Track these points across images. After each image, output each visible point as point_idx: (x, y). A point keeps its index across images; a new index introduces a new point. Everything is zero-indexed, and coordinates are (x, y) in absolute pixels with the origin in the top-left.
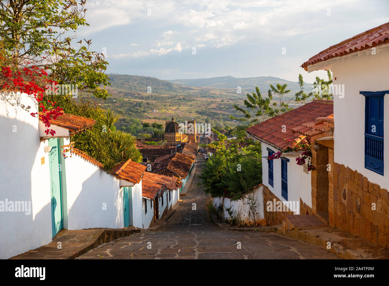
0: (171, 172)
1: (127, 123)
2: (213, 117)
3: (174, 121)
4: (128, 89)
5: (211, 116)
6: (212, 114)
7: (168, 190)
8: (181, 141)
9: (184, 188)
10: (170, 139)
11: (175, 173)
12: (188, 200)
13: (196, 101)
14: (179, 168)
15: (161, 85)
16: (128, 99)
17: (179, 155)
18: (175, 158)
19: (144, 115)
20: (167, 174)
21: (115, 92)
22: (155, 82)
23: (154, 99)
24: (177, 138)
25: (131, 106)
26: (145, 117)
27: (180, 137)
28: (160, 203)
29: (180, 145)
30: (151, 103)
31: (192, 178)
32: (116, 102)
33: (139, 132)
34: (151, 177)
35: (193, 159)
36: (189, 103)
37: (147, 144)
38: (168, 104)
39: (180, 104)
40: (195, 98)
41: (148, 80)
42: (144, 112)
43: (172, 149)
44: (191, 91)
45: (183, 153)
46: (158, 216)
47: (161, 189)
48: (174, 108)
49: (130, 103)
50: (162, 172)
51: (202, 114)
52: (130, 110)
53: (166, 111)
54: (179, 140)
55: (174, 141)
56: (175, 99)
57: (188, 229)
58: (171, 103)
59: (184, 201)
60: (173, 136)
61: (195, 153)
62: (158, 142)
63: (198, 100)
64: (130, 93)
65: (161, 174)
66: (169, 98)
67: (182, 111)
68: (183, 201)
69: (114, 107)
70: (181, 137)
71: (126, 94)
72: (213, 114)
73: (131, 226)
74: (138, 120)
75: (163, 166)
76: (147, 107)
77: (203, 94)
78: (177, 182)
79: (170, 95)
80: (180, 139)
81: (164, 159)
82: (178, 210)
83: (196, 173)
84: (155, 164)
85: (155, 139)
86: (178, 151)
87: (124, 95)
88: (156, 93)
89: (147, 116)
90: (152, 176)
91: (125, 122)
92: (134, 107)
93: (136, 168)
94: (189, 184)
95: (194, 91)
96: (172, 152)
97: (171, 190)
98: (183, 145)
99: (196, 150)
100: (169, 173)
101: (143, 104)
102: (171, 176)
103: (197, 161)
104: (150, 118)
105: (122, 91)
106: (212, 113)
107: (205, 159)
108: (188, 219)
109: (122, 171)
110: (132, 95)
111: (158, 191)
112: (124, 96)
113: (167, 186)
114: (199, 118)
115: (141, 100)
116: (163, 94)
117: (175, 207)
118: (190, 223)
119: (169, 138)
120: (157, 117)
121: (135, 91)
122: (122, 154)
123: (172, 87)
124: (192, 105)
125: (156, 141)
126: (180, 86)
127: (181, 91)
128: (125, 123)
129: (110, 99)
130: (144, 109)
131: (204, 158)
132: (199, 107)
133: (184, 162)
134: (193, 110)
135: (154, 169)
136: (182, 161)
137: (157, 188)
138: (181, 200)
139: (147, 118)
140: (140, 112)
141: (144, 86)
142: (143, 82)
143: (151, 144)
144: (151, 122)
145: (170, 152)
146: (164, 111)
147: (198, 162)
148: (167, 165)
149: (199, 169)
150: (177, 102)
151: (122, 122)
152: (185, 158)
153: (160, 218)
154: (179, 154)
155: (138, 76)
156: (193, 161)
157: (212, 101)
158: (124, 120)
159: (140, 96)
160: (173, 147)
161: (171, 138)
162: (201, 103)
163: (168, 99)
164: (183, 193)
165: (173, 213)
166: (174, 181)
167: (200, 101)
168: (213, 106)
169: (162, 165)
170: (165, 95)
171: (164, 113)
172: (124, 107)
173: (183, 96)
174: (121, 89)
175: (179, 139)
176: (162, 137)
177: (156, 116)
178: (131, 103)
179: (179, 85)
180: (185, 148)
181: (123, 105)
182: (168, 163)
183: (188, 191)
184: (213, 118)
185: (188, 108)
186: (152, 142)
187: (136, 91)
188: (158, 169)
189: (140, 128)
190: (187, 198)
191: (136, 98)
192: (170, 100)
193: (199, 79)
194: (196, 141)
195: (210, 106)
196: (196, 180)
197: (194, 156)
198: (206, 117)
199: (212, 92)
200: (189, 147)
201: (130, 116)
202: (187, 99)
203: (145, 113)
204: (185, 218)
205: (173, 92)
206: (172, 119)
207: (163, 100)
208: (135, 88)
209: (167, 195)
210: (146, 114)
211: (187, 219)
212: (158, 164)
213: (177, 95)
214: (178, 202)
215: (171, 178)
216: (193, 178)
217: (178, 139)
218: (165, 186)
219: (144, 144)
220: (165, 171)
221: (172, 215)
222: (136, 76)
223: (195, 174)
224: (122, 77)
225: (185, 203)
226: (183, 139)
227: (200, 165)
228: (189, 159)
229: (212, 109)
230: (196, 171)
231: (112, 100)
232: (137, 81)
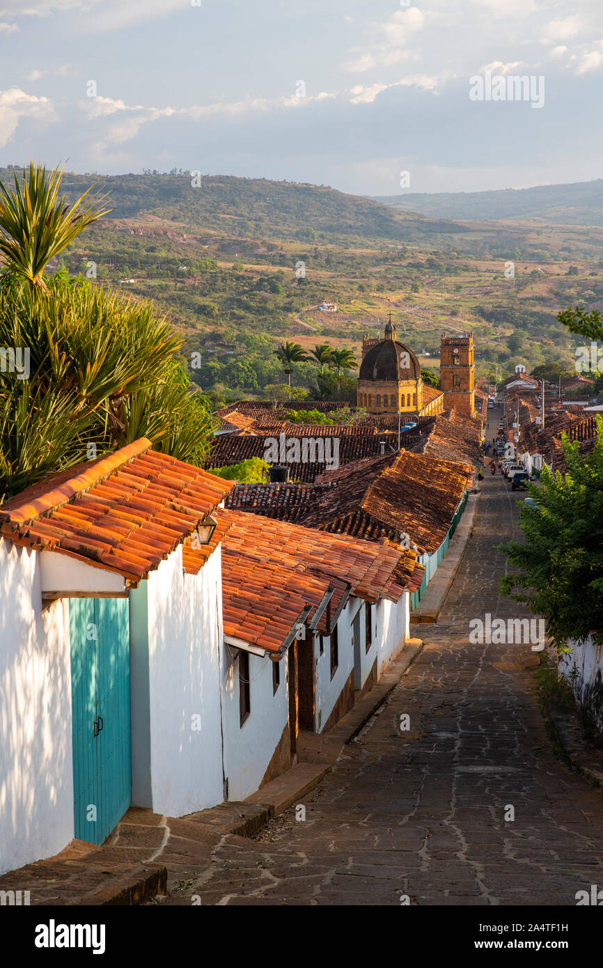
0: (378, 524)
1: (228, 347)
2: (536, 331)
3: (395, 337)
4: (234, 229)
5: (530, 326)
6: (533, 320)
7: (360, 603)
8: (417, 412)
9: (430, 588)
10: (378, 404)
11: (393, 529)
12: (446, 640)
13: (474, 274)
14: (411, 507)
15: (350, 214)
16: (232, 265)
17: (409, 457)
18: (393, 470)
19: (288, 321)
20: (360, 532)
21: (185, 236)
22: (328, 205)
23: (323, 262)
24: (403, 399)
25: (241, 289)
26: (292, 327)
27: (415, 395)
28: (322, 661)
29: (415, 425)
30: (315, 279)
31: (460, 549)
32: (190, 274)
33: (270, 380)
34: (286, 539)
35: (467, 475)
36: (449, 279)
37: (293, 419)
38: (374, 283)
39: (418, 283)
40: (472, 263)
41: (302, 196)
42: (288, 309)
43: (383, 438)
44: (456, 237)
45: (425, 451)
46: (312, 718)
47: (325, 598)
48: (395, 297)
49: (238, 278)
50: (339, 522)
51: (497, 320)
52: (239, 301)
53: (365, 306)
54: (412, 409)
55: (393, 409)
56: (400, 265)
57: (454, 800)
58: (385, 277)
59: (431, 646)
60: (389, 394)
61: (470, 455)
62: (331, 413)
63: (485, 269)
64: (240, 243)
65: (335, 532)
66: (378, 261)
67: (424, 306)
68: (423, 645)
69: (181, 289)
70: (420, 398)
71: (223, 246)
72: (537, 319)
73: (140, 809)
74: (263, 337)
75: (346, 499)
76: (298, 292)
77: (503, 249)
78: (399, 567)
79: (381, 249)
80: (415, 404)
81: (353, 474)
82: (402, 686)
83: (475, 529)
84: (317, 489)
85: (324, 404)
86: (407, 444)
87: (218, 250)
88: (331, 242)
89: (297, 324)
90: (292, 538)
91: (221, 345)
92: (251, 290)
93: (166, 485)
94: (450, 573)
95: (469, 237)
96: (383, 447)
97: (372, 601)
98: (426, 425)
99: (478, 443)
100: (369, 529)
101: (283, 282)
102: (375, 540)
103: (479, 486)
104: (307, 332)
105: (211, 236)
106: (533, 314)
107: (510, 479)
108: (449, 735)
109: (74, 500)
110: (247, 250)
111: (307, 609)
112: (218, 253)
113: (355, 583)
114: (485, 334)
115: (275, 269)
116: (356, 247)
117: (390, 669)
118: (456, 759)
119: (373, 399)
120: (334, 329)
121: (259, 236)
122: (103, 413)
123: (388, 220)
124: (461, 287)
125: (326, 410)
126: (416, 217)
127: (423, 235)
128: (219, 348)
129: (168, 262)
130: (289, 300)
131: (506, 475)
132: (487, 293)
133: (431, 486)
134: (462, 304)
135: (308, 509)
136: (422, 482)
137: (306, 595)
138: (418, 641)
139: (296, 332)
140: (272, 311)
141: (288, 216)
142: (286, 204)
143: (306, 420)
144: (308, 344)
145: (377, 449)
146: (358, 305)
147: (484, 490)
148: (360, 496)
149: (486, 515)
150: (405, 277)
151: (208, 343)
152: (433, 471)
153: (319, 729)
154: (412, 455)
155: (270, 181)
156: (464, 483)
157: (533, 273)
158: (215, 337)
159: (273, 253)
160: (386, 432)
161: (382, 400)
162: (495, 278)
163: (375, 265)
164: (423, 609)
165: (383, 701)
166: (386, 563)
167: (488, 271)
168: (539, 289)
169: (340, 495)
170: (365, 250)
171: (359, 315)
172: (215, 291)
173: (426, 253)
174: (209, 228)
175: (412, 403)
176: (351, 398)
177: (331, 324)
178: (243, 277)
179: (414, 214)
180: (432, 435)
181: (212, 283)
182: (366, 488)
183: (447, 604)
184: (535, 335)
185: (447, 296)
186: (312, 413)
187: (262, 234)
188: (326, 509)
189: (272, 367)
190: (444, 630)
191: (260, 258)
192: (382, 269)
193: (490, 192)
194: (474, 414)
195: (528, 289)
196: (475, 560)
197: (468, 465)
198: (512, 332)
199: (533, 238)
200: (447, 432)
201: (237, 324)
202: (442, 263)
203: (290, 315)
204: (434, 727)
205: (391, 238)
206: (388, 331)
207: (356, 269)
208: (257, 225)
209: (356, 622)
210: (294, 316)
211: (444, 735)
212: (327, 489)
213: (405, 251)
214: (406, 649)
215: (376, 546)
216: (465, 551)
217: (409, 405)
218: (346, 585)
219: (281, 419)
220: (354, 517)
221: (376, 708)
222: (259, 180)
223: (471, 535)
224: (210, 185)
225: (434, 654)
226: (426, 404)
227: (488, 500)
228: (449, 474)
229: (531, 301)
230: (477, 521)
231: (175, 267)
232: (265, 200)
